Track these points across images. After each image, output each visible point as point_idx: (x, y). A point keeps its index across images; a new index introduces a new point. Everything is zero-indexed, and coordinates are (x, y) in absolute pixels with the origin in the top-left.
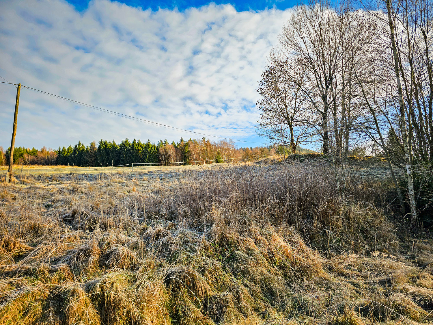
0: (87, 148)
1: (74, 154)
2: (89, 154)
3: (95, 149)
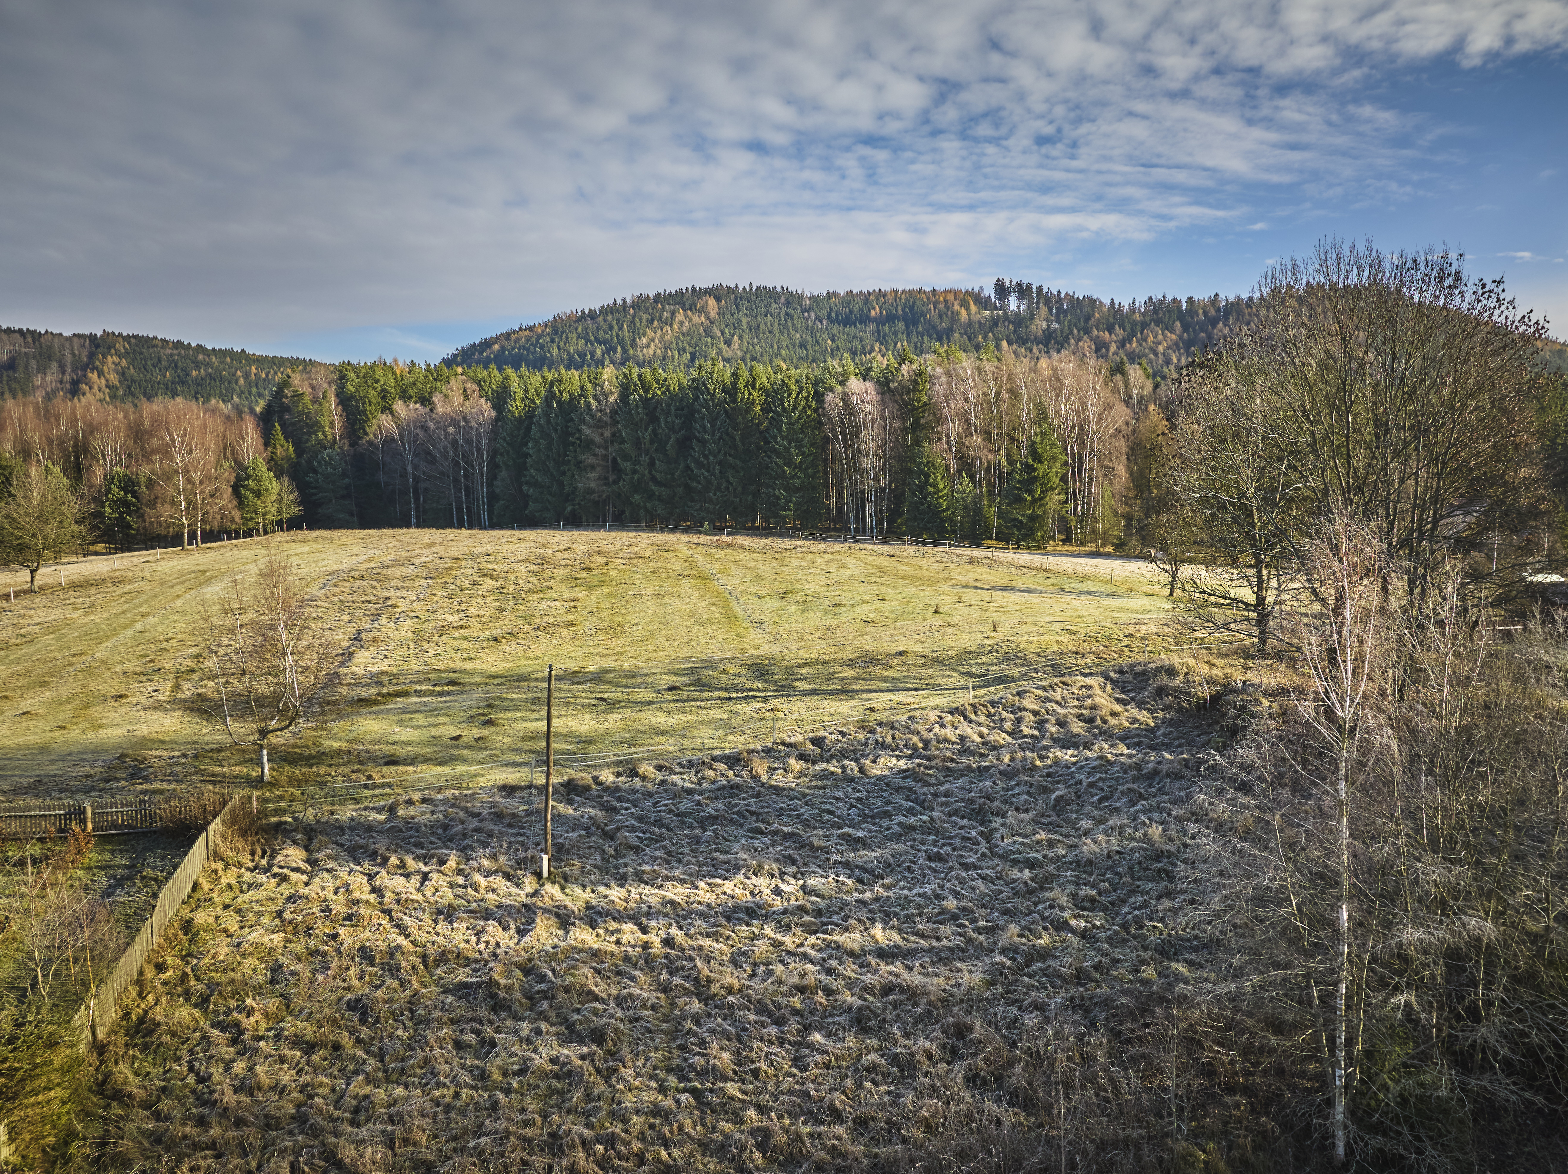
1: (547, 414)
2: (593, 416)
3: (612, 399)
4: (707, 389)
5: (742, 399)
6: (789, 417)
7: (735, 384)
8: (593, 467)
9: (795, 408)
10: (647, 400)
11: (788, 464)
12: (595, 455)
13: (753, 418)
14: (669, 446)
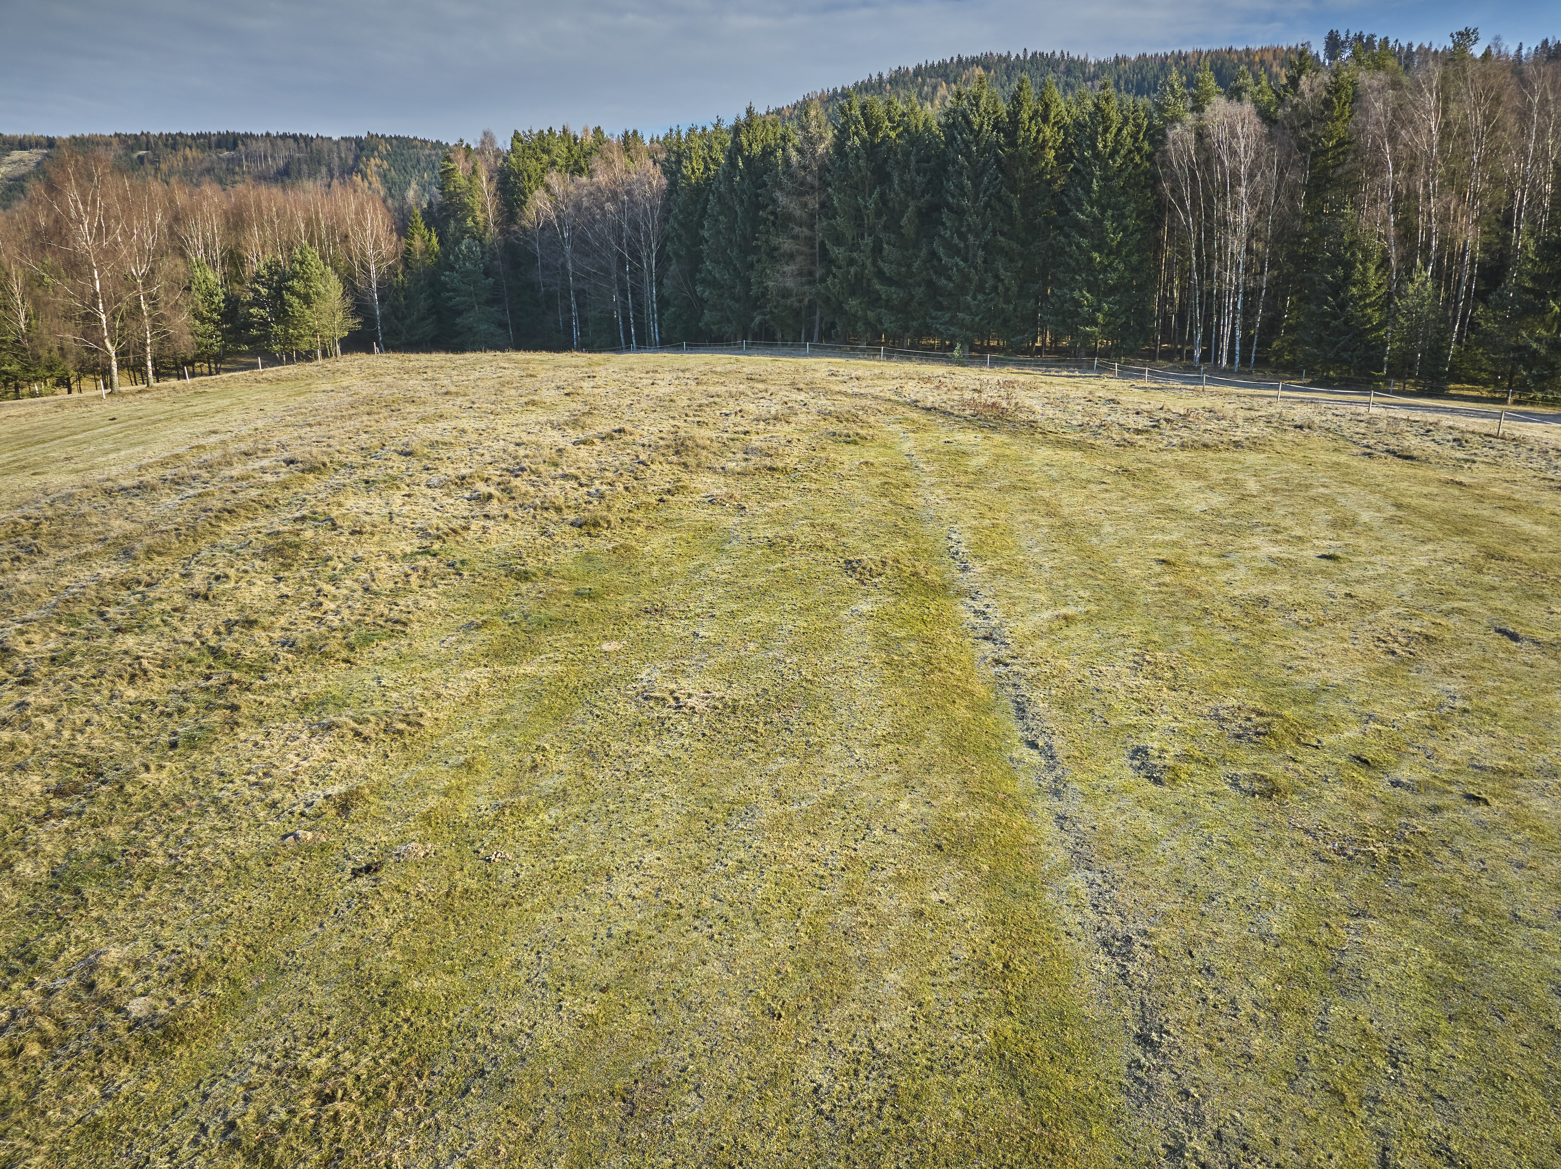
1: (729, 178)
2: (791, 176)
3: (821, 149)
4: (969, 123)
5: (1026, 140)
6: (1105, 167)
7: (1014, 116)
8: (791, 256)
9: (1114, 152)
10: (874, 146)
11: (1098, 248)
12: (795, 237)
13: (1042, 172)
14: (904, 221)
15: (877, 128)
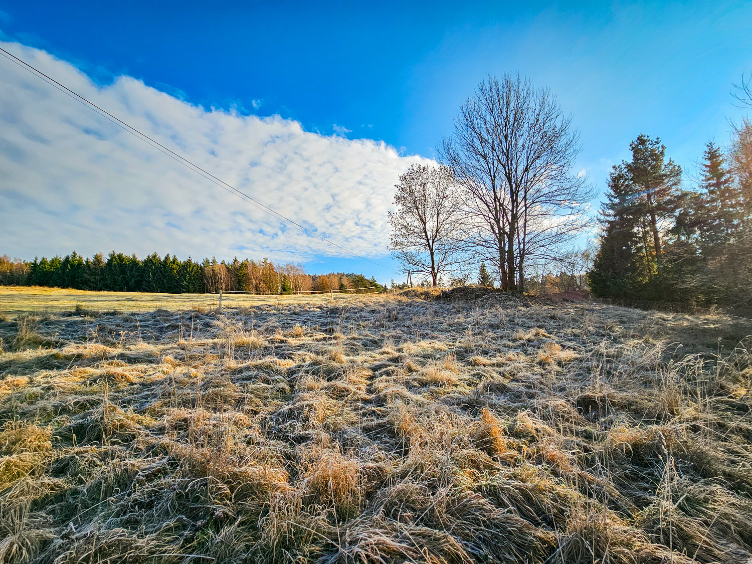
0: (87, 262)
5: (169, 267)
7: (165, 261)
15: (123, 260)
